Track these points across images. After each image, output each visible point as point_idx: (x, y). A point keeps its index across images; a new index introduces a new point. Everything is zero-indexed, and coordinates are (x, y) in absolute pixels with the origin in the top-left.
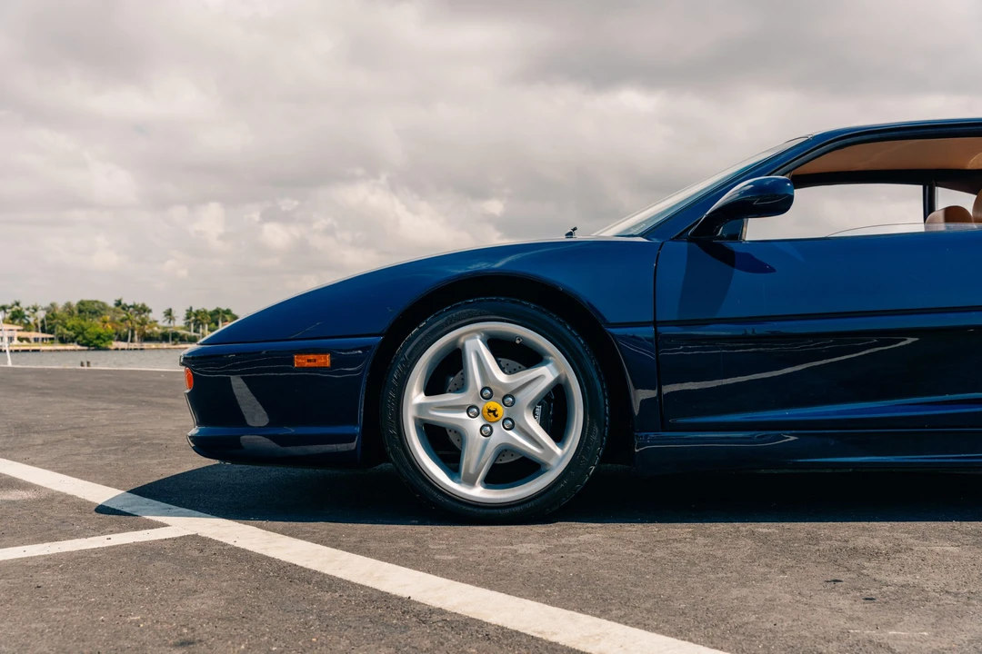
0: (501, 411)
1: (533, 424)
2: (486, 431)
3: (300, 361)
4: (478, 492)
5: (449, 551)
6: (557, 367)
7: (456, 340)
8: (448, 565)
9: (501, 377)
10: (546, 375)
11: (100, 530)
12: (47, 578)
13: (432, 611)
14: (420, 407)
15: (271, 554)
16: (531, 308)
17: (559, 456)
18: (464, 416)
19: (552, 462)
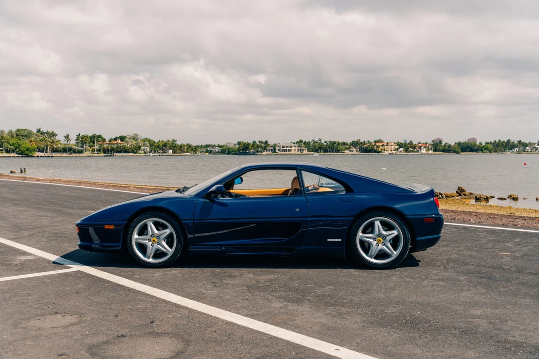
0: (156, 240)
1: (164, 244)
2: (153, 245)
3: (106, 227)
4: (151, 260)
5: (139, 275)
6: (170, 230)
7: (146, 222)
8: (136, 278)
9: (156, 232)
10: (168, 231)
11: (55, 269)
12: (45, 280)
13: (127, 287)
14: (136, 239)
15: (97, 276)
16: (164, 215)
17: (170, 251)
18: (147, 241)
19: (169, 253)
